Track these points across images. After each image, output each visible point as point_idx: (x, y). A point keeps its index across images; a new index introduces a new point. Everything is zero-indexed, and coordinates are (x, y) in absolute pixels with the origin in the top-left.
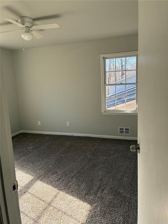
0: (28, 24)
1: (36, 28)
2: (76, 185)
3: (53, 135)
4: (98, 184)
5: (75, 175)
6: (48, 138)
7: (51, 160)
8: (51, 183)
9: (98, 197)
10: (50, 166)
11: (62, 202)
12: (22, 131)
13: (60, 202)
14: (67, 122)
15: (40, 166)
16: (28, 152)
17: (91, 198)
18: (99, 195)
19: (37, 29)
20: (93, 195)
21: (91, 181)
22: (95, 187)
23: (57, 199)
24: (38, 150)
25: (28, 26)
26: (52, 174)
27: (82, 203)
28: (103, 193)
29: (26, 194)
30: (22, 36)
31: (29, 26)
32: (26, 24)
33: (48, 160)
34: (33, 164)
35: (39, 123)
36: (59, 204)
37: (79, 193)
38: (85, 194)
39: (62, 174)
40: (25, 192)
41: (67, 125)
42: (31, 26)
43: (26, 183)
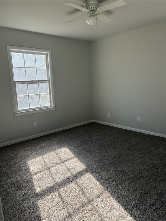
0: (92, 7)
1: (100, 10)
2: (126, 191)
3: (122, 129)
4: (154, 199)
5: (129, 179)
6: (115, 131)
7: (109, 155)
8: (99, 179)
9: (148, 216)
10: (106, 161)
11: (103, 205)
12: (93, 121)
13: (101, 205)
14: (138, 117)
15: (96, 158)
16: (91, 141)
17: (138, 213)
18: (150, 213)
19: (102, 11)
20: (142, 211)
21: (146, 193)
22: (148, 202)
23: (100, 200)
24: (101, 141)
25: (92, 9)
26: (105, 170)
27: (124, 216)
28: (156, 212)
29: (72, 183)
30: (87, 22)
31: (94, 9)
32: (90, 7)
33: (106, 154)
34: (90, 154)
35: (109, 115)
36: (98, 206)
37: (125, 202)
38: (133, 207)
39: (115, 173)
40: (72, 181)
41: (138, 121)
42: (95, 9)
43: (76, 172)
